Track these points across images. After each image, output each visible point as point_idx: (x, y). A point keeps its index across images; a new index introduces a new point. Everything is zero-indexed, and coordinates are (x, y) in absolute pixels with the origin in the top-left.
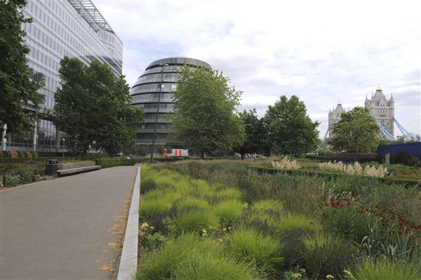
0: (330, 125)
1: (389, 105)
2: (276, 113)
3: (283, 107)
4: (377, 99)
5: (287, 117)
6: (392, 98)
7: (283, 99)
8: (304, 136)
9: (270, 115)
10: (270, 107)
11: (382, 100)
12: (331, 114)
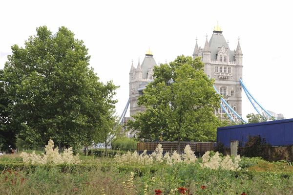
0: (132, 93)
1: (234, 59)
2: (29, 61)
3: (41, 49)
4: (214, 48)
5: (51, 70)
6: (239, 47)
7: (43, 33)
8: (84, 111)
9: (17, 65)
10: (15, 49)
11: (223, 50)
12: (133, 73)
